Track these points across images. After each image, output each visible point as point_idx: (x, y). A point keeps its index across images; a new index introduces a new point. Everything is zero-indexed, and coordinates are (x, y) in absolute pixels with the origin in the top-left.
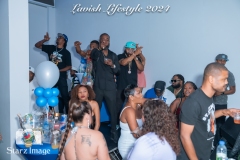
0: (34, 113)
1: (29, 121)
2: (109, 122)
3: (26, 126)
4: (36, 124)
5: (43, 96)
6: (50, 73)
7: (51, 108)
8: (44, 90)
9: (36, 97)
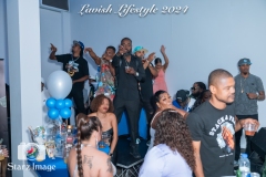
0: (45, 125)
1: (41, 134)
2: (129, 135)
3: (37, 139)
4: (49, 137)
5: (56, 107)
6: (62, 83)
7: (64, 120)
8: (56, 101)
9: (48, 108)
